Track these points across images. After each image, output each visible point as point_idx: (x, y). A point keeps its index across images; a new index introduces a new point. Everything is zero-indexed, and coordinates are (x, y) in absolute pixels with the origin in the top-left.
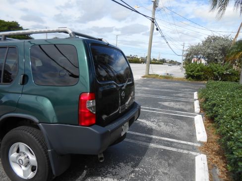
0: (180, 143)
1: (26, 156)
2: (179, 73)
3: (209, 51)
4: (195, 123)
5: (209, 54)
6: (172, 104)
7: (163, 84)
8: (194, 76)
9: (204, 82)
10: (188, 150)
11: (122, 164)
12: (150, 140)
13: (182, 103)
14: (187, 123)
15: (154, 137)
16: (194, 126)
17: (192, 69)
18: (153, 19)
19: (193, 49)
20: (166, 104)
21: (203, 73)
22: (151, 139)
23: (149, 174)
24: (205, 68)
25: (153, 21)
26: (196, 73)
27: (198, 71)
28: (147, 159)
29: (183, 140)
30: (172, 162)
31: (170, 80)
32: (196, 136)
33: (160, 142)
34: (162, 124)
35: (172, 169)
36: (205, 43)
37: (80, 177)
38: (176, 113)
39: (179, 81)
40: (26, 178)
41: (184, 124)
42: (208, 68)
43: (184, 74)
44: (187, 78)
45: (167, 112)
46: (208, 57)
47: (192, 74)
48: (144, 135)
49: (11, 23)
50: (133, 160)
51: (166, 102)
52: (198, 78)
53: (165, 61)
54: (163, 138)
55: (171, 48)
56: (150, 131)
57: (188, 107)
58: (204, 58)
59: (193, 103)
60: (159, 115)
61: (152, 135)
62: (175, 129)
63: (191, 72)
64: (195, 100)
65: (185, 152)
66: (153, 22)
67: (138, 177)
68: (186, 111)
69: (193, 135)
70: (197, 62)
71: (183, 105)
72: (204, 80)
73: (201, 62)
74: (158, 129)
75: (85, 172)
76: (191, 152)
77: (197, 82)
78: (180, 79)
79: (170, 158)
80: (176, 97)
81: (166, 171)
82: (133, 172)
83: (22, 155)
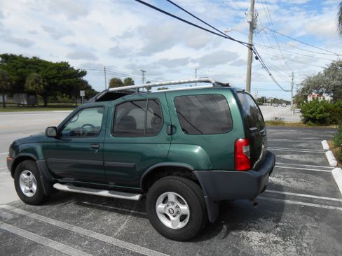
0: (321, 199)
1: (175, 205)
2: (291, 115)
3: (335, 82)
4: (334, 177)
5: (335, 87)
6: (295, 157)
7: (274, 132)
8: (316, 119)
9: (331, 127)
10: (334, 206)
11: (262, 220)
12: (284, 197)
13: (308, 155)
14: (322, 177)
15: (286, 193)
16: (334, 180)
17: (311, 110)
18: (252, 45)
19: (310, 82)
20: (287, 157)
21: (329, 114)
22: (284, 195)
23: (297, 228)
24: (331, 106)
25: (251, 47)
26: (319, 115)
27: (321, 112)
28: (287, 215)
29: (325, 196)
30: (319, 218)
31: (281, 126)
32: (340, 192)
33: (295, 198)
34: (291, 180)
35: (321, 224)
36: (327, 72)
37: (223, 231)
38: (305, 167)
39: (293, 126)
40: (176, 228)
41: (320, 179)
42: (336, 107)
43: (301, 117)
44: (305, 123)
45: (292, 166)
46: (333, 91)
47: (311, 116)
48: (274, 192)
49: (60, 64)
50: (273, 216)
51: (286, 154)
52: (322, 121)
53: (266, 100)
54: (299, 195)
55: (275, 81)
56: (279, 187)
57: (319, 160)
58: (328, 93)
59: (324, 155)
60: (283, 170)
61: (284, 191)
62: (310, 185)
63: (311, 113)
64: (326, 151)
65: (331, 207)
66: (251, 49)
67: (284, 230)
68: (317, 165)
69: (336, 191)
70: (317, 98)
71: (311, 157)
72: (331, 123)
73: (324, 98)
74: (289, 185)
75: (225, 227)
76: (338, 208)
77: (321, 127)
78: (295, 124)
79: (315, 214)
80: (297, 148)
81: (315, 226)
82: (277, 226)
83: (170, 204)
